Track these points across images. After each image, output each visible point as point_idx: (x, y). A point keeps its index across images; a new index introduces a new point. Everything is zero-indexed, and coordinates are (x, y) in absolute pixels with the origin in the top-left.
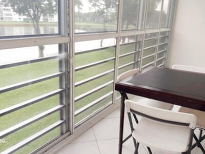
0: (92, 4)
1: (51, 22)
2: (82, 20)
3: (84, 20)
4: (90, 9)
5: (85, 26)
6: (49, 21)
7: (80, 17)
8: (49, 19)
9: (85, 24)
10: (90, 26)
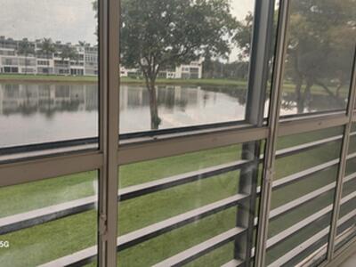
0: (244, 48)
1: (170, 79)
2: (222, 75)
3: (226, 76)
4: (240, 57)
5: (226, 85)
6: (168, 77)
7: (219, 71)
8: (168, 73)
9: (226, 82)
10: (236, 86)
